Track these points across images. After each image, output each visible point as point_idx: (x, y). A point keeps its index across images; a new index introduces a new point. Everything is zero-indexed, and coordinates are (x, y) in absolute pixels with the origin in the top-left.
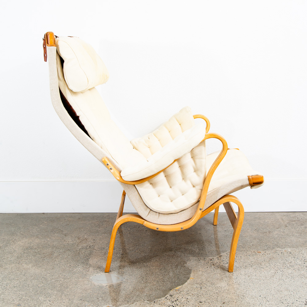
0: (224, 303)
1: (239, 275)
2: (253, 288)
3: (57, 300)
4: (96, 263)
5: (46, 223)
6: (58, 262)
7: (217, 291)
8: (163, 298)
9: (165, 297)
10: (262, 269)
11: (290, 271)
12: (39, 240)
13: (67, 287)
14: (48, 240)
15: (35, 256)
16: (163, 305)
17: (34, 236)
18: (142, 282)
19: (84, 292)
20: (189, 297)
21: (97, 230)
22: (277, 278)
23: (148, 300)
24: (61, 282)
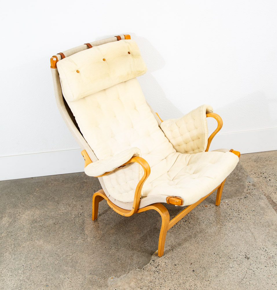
0: (191, 264)
1: (196, 233)
2: (208, 246)
3: (74, 276)
4: (91, 233)
5: (37, 189)
6: (62, 235)
7: (185, 252)
8: (149, 264)
9: (150, 263)
10: (212, 225)
11: (230, 224)
12: (38, 211)
13: (77, 262)
14: (46, 210)
15: (41, 230)
16: (150, 271)
17: (33, 207)
18: (130, 249)
19: (91, 265)
20: (166, 261)
21: (81, 194)
22: (223, 233)
23: (138, 268)
24: (71, 257)
